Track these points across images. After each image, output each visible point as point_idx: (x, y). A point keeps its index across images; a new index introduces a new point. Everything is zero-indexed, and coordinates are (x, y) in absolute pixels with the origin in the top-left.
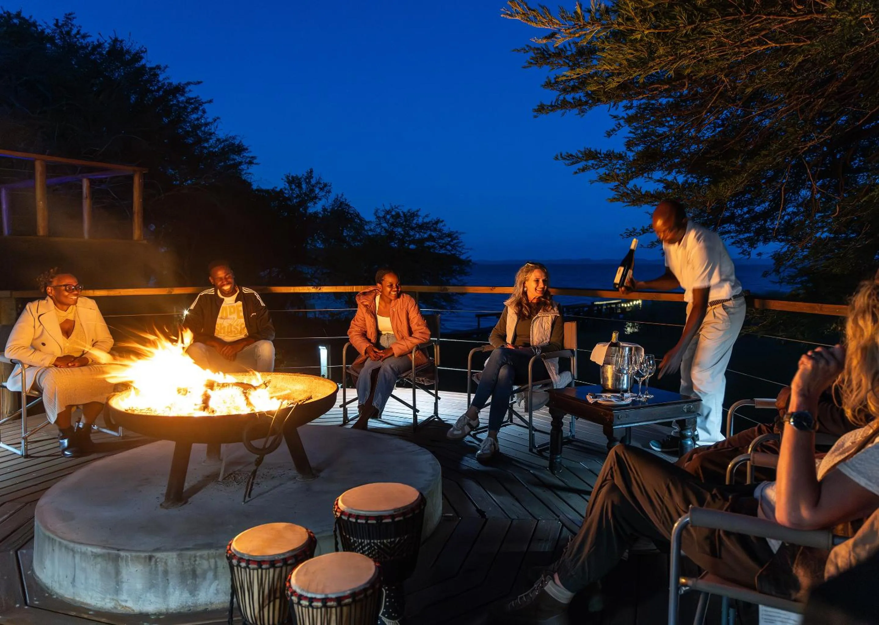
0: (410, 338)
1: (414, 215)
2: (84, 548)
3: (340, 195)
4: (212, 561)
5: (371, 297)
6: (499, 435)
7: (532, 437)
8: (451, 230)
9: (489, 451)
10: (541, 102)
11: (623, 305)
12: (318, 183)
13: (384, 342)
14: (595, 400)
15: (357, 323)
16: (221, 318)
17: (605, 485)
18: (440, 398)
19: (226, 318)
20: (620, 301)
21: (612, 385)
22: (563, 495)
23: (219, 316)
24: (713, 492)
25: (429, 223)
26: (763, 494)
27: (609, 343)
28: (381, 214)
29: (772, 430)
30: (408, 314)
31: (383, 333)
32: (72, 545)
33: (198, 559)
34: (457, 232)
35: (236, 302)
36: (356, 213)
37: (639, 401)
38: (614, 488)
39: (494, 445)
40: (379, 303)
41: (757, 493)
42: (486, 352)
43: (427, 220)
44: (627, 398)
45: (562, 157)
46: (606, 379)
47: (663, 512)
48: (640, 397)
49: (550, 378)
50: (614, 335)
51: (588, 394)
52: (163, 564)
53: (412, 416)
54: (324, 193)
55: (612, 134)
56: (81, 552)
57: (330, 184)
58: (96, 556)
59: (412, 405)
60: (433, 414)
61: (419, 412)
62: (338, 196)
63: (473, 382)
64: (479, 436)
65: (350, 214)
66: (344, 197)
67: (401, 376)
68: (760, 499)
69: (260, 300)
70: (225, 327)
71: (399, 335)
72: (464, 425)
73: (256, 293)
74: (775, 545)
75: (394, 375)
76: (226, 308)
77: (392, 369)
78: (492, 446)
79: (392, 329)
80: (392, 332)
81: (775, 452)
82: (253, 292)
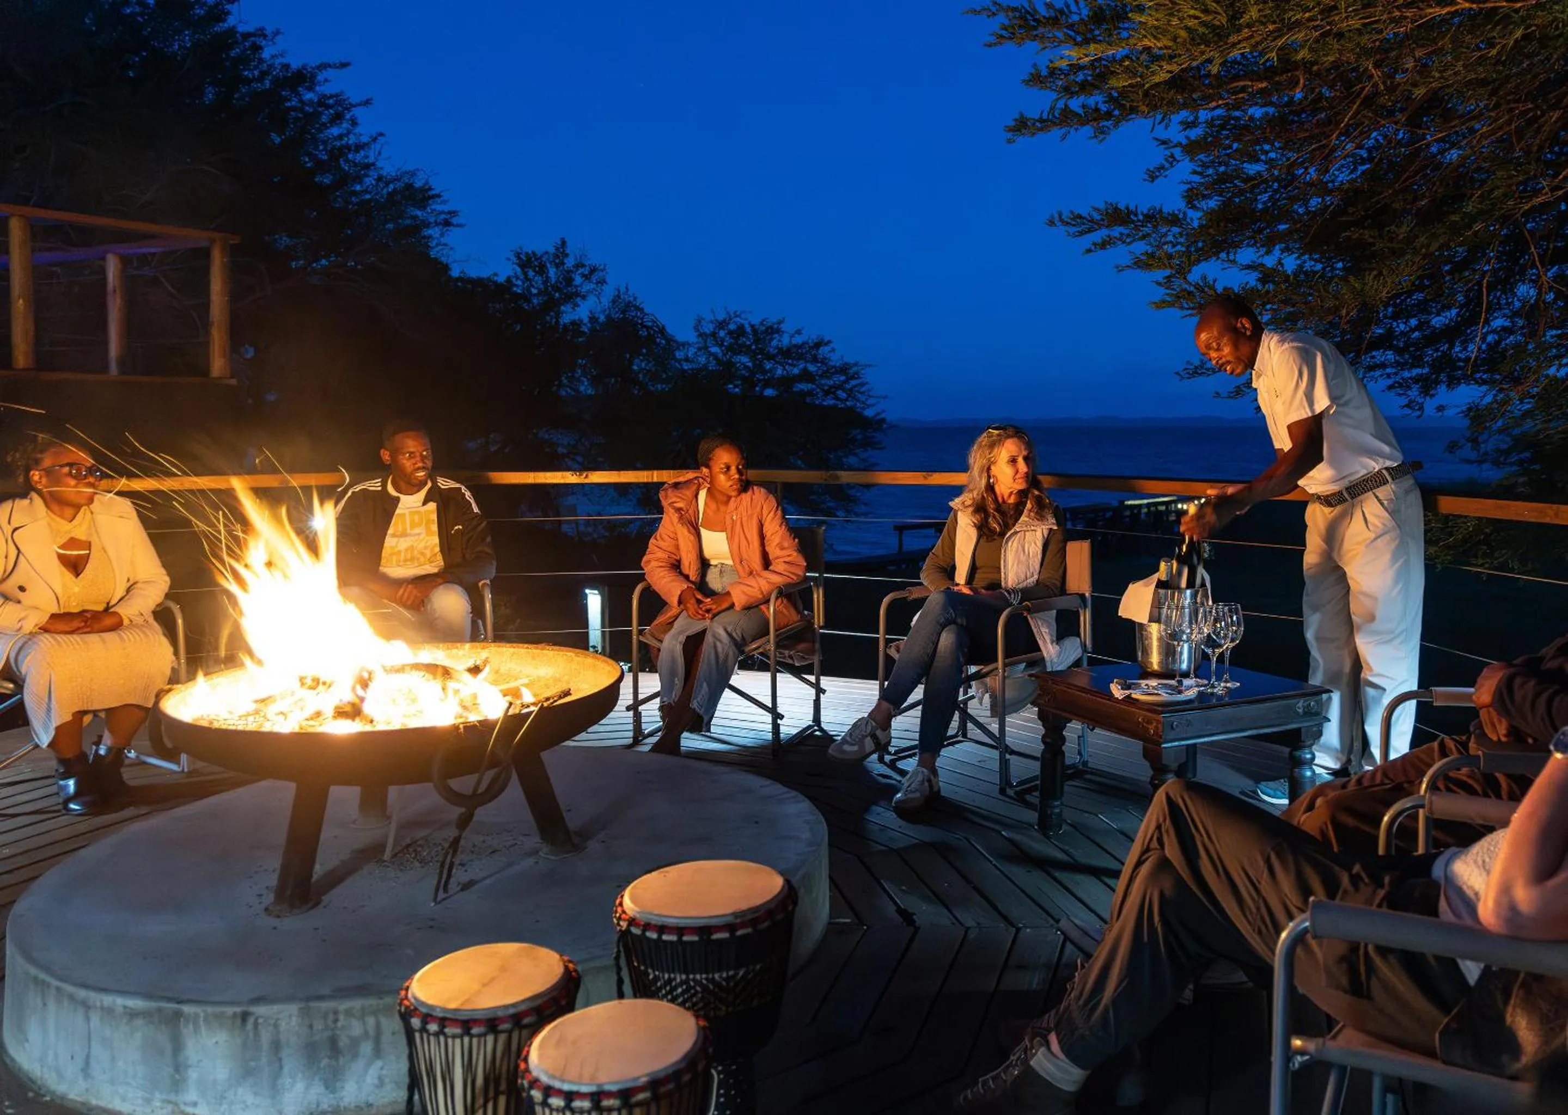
0: (766, 574)
1: (773, 330)
2: (107, 1000)
3: (623, 290)
4: (371, 1021)
5: (688, 493)
6: (939, 762)
7: (1004, 765)
8: (846, 359)
9: (918, 795)
10: (1021, 115)
11: (1180, 506)
12: (579, 265)
13: (714, 581)
14: (1128, 692)
15: (661, 544)
16: (394, 535)
17: (1146, 860)
18: (824, 692)
19: (404, 535)
20: (1175, 498)
21: (1160, 663)
22: (1066, 877)
23: (390, 531)
24: (1355, 871)
25: (798, 347)
26: (1448, 873)
27: (1155, 580)
28: (708, 328)
29: (1466, 748)
30: (761, 526)
31: (713, 562)
32: (82, 993)
33: (341, 1017)
34: (858, 365)
35: (425, 503)
36: (658, 326)
37: (1212, 694)
38: (1164, 864)
39: (929, 781)
40: (706, 504)
41: (1437, 871)
42: (915, 600)
43: (798, 340)
44: (1189, 688)
45: (1061, 220)
46: (1146, 652)
47: (1258, 909)
48: (1213, 687)
49: (1039, 650)
50: (1163, 564)
51: (1112, 682)
52: (271, 1028)
53: (769, 727)
54: (592, 286)
55: (1157, 177)
56: (102, 1008)
57: (602, 267)
58: (132, 1015)
59: (770, 705)
60: (811, 723)
61: (784, 719)
62: (619, 291)
63: (889, 660)
64: (901, 765)
65: (647, 327)
66: (630, 293)
67: (747, 649)
68: (1443, 883)
69: (472, 501)
70: (399, 552)
71: (743, 567)
72: (865, 737)
73: (463, 488)
74: (1472, 971)
75: (734, 647)
76: (404, 515)
77: (730, 635)
78: (926, 784)
79: (729, 555)
80: (730, 562)
81: (1471, 791)
82: (458, 485)
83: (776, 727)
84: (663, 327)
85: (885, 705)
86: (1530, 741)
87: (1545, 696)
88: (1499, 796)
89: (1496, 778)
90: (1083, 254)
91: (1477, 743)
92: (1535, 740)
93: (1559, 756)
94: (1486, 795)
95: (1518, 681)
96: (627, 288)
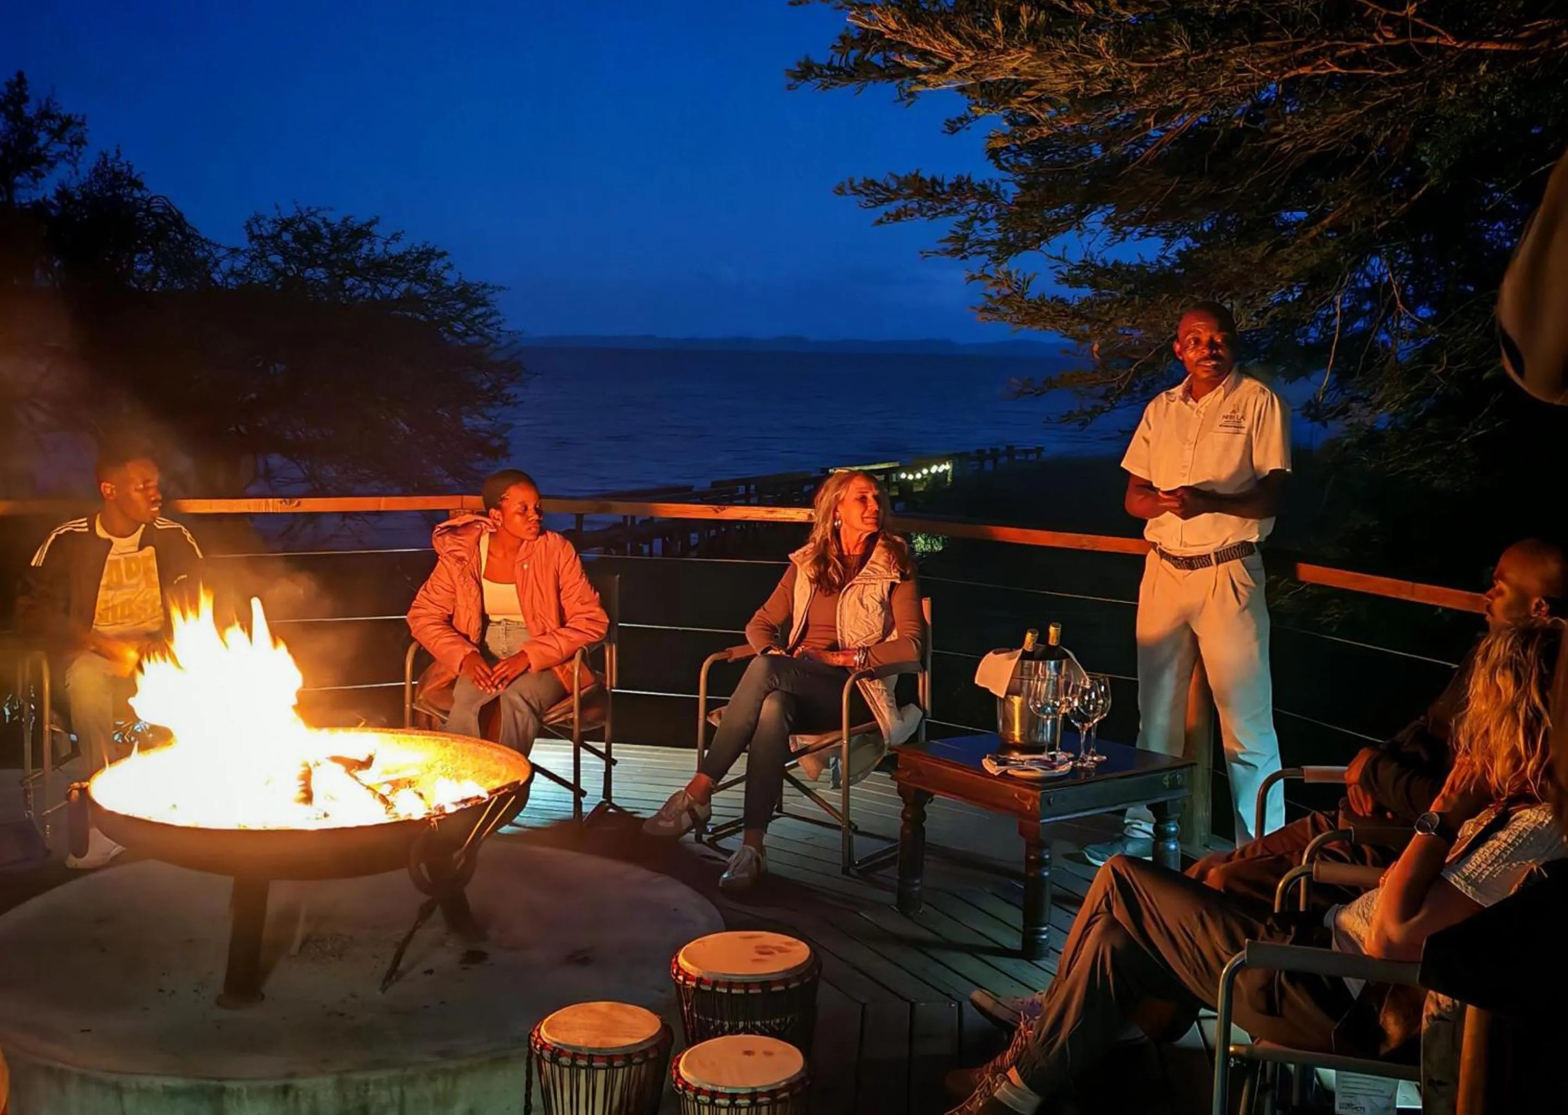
0: (562, 631)
1: (362, 233)
2: (145, 1081)
3: (112, 155)
5: (468, 539)
6: (766, 840)
7: (848, 842)
8: (468, 279)
9: (746, 875)
10: (807, 58)
11: (903, 476)
12: (45, 114)
13: (497, 642)
14: (1003, 768)
15: (433, 596)
16: (108, 588)
17: (1097, 921)
18: (615, 762)
19: (120, 586)
20: (897, 464)
21: (1021, 737)
22: (940, 955)
23: (103, 582)
24: (1268, 923)
25: (400, 258)
26: (1337, 922)
27: (1020, 651)
28: (268, 229)
29: (1336, 822)
30: (557, 577)
31: (492, 618)
32: (113, 1078)
33: (371, 1087)
34: (484, 286)
35: (141, 548)
36: (171, 213)
37: (1082, 768)
38: (1113, 924)
39: (758, 860)
40: (489, 553)
41: (1328, 920)
42: (737, 661)
43: (396, 249)
44: (1062, 763)
45: (853, 188)
46: (1008, 723)
47: (1193, 955)
48: (1083, 761)
50: (1029, 636)
51: (985, 757)
52: (309, 1100)
53: (571, 806)
54: (66, 147)
55: (958, 129)
56: (139, 1090)
57: (79, 119)
58: (172, 1093)
59: (572, 781)
60: (602, 799)
61: (587, 797)
62: (105, 156)
63: (710, 729)
64: (722, 843)
65: (155, 215)
66: (123, 160)
67: (545, 719)
68: (1333, 928)
69: (194, 544)
70: (114, 607)
71: (536, 623)
72: (681, 812)
73: (183, 528)
74: (1354, 986)
75: (533, 716)
76: (117, 562)
77: (527, 703)
78: (754, 863)
79: (520, 611)
80: (520, 618)
81: (1340, 859)
82: (177, 526)
83: (578, 804)
84: (181, 215)
85: (705, 778)
86: (1389, 815)
87: (1405, 778)
88: (1364, 863)
89: (1363, 850)
90: (873, 225)
91: (1345, 817)
92: (1393, 813)
93: (1419, 833)
94: (1353, 862)
95: (1380, 765)
96: (118, 152)
